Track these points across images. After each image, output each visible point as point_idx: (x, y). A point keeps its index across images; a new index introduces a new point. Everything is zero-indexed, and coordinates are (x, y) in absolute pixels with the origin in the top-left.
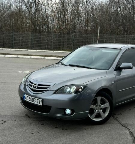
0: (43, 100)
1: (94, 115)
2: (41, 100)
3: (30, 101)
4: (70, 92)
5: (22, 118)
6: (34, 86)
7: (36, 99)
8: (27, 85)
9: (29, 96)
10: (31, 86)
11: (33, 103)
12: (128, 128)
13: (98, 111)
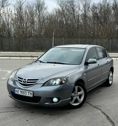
0: (33, 92)
1: (73, 101)
2: (31, 92)
3: (21, 94)
4: (56, 83)
5: (13, 109)
6: (23, 81)
7: (27, 91)
8: (16, 81)
9: (20, 90)
10: (21, 81)
11: (25, 95)
12: (99, 109)
13: (76, 98)
